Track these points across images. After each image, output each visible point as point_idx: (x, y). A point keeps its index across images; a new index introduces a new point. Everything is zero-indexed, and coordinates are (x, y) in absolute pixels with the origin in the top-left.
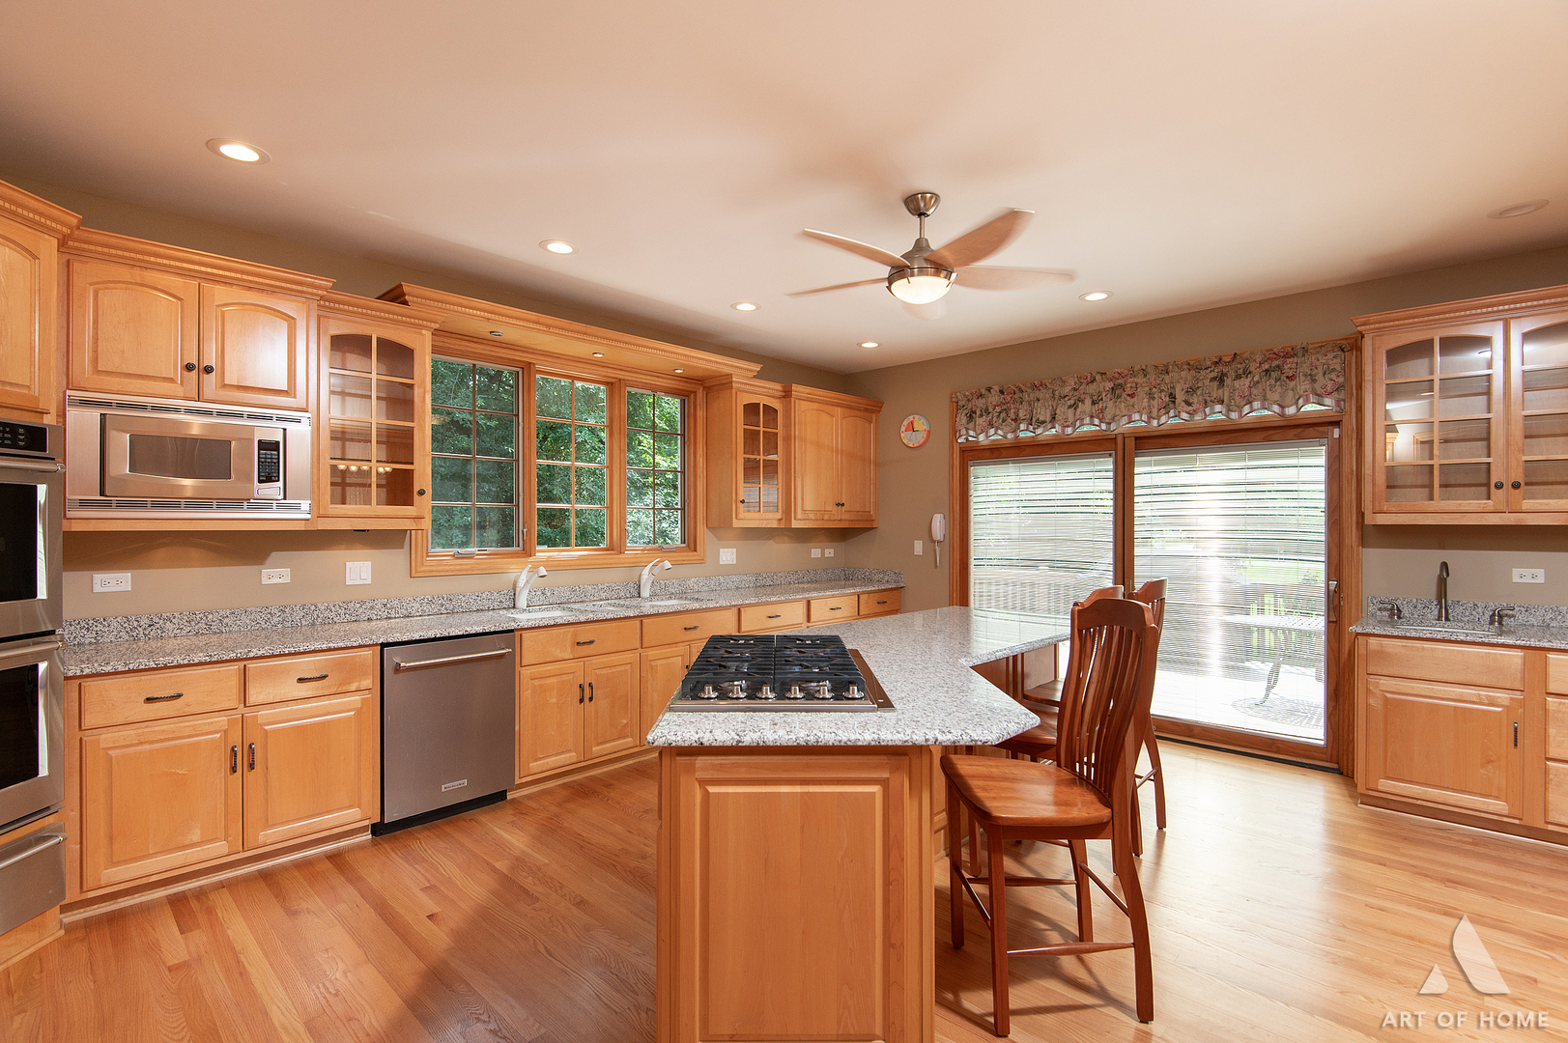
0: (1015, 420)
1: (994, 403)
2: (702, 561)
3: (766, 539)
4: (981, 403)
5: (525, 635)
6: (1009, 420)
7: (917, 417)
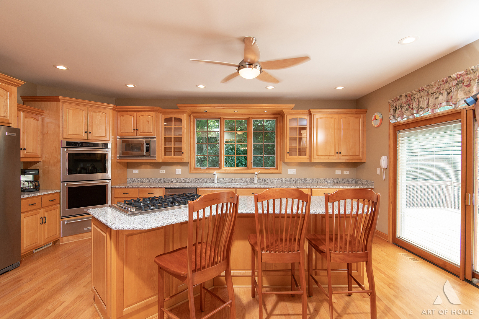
0: (412, 109)
1: (404, 102)
2: (280, 173)
3: (310, 166)
4: (398, 103)
5: (200, 189)
6: (410, 109)
7: (377, 113)
